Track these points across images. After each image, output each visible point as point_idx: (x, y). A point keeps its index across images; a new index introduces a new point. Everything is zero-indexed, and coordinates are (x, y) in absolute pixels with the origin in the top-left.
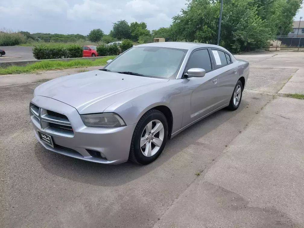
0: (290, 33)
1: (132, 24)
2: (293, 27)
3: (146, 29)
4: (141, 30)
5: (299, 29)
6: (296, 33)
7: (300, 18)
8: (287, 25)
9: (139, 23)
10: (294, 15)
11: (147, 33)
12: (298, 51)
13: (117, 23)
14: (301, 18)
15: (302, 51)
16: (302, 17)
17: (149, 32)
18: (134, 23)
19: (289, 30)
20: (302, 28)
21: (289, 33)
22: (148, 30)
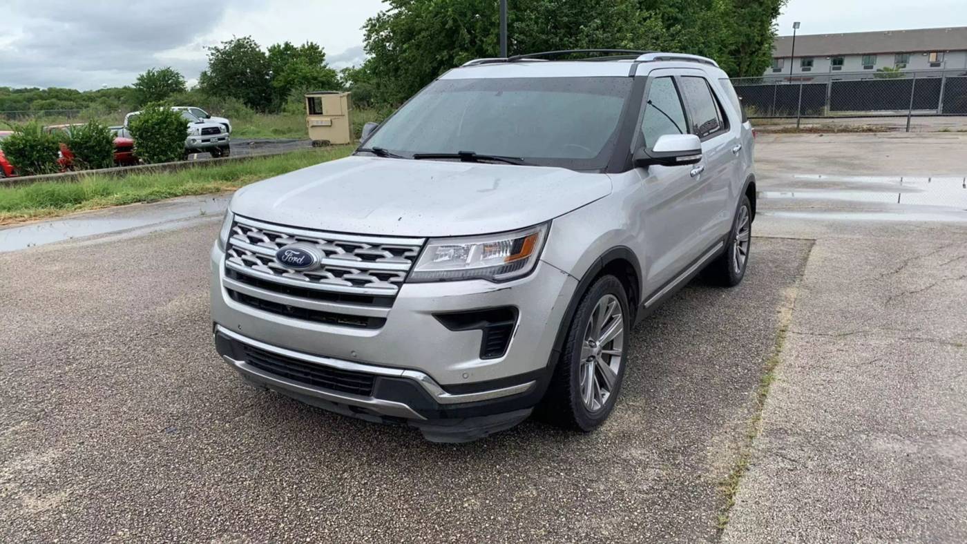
0: (769, 71)
1: (272, 50)
2: (775, 54)
3: (322, 65)
4: (305, 68)
5: (792, 58)
6: (786, 70)
7: (794, 27)
8: (757, 46)
9: (297, 44)
10: (775, 12)
11: (324, 79)
12: (798, 130)
13: (221, 47)
14: (796, 25)
15: (811, 131)
16: (799, 23)
17: (332, 73)
18: (279, 46)
19: (764, 61)
20: (801, 57)
21: (765, 70)
22: (329, 67)
